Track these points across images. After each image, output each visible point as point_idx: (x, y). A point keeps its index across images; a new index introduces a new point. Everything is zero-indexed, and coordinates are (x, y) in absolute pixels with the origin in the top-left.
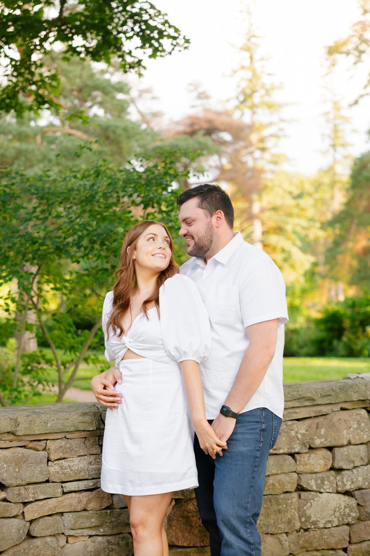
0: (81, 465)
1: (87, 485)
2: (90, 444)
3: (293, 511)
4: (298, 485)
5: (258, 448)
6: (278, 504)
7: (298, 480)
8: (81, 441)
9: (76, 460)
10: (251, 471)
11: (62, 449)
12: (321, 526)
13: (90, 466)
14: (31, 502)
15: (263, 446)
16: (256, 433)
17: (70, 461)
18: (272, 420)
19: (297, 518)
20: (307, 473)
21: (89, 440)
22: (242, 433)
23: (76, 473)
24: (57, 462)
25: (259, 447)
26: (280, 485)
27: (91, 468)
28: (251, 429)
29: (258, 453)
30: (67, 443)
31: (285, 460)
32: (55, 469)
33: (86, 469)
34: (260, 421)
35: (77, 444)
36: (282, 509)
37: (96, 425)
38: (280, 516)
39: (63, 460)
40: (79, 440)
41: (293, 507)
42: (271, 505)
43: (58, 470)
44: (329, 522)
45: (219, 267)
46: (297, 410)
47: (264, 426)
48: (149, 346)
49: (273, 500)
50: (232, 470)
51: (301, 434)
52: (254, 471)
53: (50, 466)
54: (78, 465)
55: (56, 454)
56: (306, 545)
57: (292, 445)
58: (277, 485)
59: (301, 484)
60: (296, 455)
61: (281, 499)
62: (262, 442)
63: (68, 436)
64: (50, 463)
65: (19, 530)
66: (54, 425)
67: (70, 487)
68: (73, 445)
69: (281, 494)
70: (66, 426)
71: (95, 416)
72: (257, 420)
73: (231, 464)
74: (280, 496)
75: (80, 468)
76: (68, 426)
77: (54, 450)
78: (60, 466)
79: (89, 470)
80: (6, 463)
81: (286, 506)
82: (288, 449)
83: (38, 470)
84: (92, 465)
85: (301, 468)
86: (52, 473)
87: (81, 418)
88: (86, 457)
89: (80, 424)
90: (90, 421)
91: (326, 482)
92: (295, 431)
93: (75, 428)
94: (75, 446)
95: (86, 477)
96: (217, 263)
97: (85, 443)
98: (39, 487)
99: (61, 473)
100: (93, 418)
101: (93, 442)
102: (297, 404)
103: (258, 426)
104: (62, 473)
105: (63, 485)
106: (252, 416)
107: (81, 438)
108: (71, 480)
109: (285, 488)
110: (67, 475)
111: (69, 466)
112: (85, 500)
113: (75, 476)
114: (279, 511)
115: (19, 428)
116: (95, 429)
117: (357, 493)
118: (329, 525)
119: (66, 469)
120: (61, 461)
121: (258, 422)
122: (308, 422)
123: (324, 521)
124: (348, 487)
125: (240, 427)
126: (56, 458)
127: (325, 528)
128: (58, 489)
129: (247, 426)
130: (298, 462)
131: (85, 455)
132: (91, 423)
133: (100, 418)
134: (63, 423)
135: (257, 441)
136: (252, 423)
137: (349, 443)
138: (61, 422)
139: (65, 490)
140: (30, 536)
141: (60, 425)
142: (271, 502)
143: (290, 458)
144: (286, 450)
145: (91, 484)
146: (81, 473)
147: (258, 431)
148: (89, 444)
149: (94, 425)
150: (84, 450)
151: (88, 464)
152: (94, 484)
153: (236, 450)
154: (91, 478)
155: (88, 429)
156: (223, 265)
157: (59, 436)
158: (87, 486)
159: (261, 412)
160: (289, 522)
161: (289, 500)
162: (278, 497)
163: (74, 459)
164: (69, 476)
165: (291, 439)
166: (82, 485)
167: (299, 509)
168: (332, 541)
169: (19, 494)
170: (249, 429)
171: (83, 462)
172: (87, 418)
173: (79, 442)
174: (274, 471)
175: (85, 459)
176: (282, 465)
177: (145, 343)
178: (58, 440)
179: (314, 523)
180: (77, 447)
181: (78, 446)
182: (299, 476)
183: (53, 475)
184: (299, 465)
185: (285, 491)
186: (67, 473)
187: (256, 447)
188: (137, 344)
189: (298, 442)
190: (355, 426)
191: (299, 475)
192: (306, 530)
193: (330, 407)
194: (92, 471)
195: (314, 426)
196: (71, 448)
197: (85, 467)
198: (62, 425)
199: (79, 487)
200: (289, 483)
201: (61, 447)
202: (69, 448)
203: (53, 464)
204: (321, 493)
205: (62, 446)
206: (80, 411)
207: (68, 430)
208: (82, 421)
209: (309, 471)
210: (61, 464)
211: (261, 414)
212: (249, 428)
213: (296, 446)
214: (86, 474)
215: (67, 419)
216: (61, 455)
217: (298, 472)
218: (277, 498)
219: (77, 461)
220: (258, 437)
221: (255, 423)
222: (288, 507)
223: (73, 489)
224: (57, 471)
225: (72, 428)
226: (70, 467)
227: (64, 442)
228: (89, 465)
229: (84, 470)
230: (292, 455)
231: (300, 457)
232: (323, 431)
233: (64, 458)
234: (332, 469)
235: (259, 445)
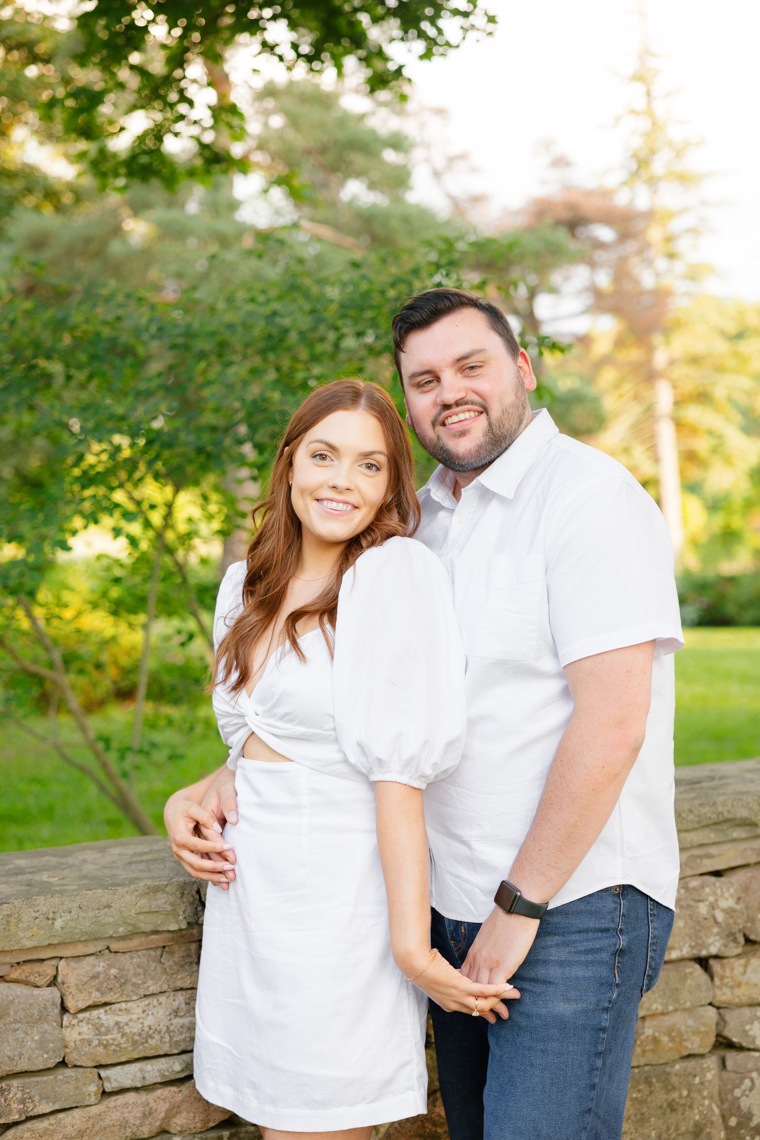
0: (150, 1021)
1: (168, 1070)
2: (175, 963)
3: (707, 1102)
4: (719, 1035)
5: (606, 1005)
6: (669, 1088)
7: (717, 1024)
8: (150, 955)
9: (136, 1008)
10: (586, 1068)
11: (97, 981)
13: (175, 1021)
14: (16, 1124)
15: (618, 996)
16: (601, 963)
17: (121, 1010)
18: (646, 921)
19: (717, 1119)
20: (740, 1006)
21: (172, 953)
22: (561, 964)
23: (135, 1043)
24: (86, 1015)
25: (610, 1002)
26: (672, 1040)
27: (179, 1026)
28: (587, 952)
29: (605, 1016)
30: (110, 966)
31: (684, 978)
32: (80, 1034)
33: (164, 1029)
34: (612, 925)
35: (139, 966)
36: (677, 1100)
37: (185, 918)
38: (673, 1118)
39: (102, 1010)
40: (144, 955)
41: (705, 1093)
42: (651, 1092)
43: (88, 1034)
45: (494, 505)
46: (713, 850)
47: (623, 941)
48: (300, 730)
49: (654, 1080)
50: (532, 1065)
51: (723, 910)
52: (593, 1069)
53: (67, 1027)
54: (141, 1021)
55: (81, 996)
57: (701, 938)
58: (665, 1039)
59: (727, 1033)
60: (712, 962)
61: (676, 1075)
62: (618, 985)
63: (114, 946)
64: (66, 1018)
66: (72, 924)
67: (119, 1080)
68: (129, 970)
69: (674, 1062)
70: (105, 924)
71: (183, 894)
72: (605, 924)
73: (530, 1048)
74: (673, 1067)
75: (146, 1029)
76: (109, 923)
77: (77, 985)
78: (94, 1025)
79: (173, 1031)
81: (690, 1092)
82: (692, 947)
83: (33, 1040)
84: (181, 1017)
85: (724, 994)
86: (72, 1044)
87: (143, 902)
88: (162, 999)
89: (142, 917)
90: (169, 908)
92: (707, 903)
93: (130, 928)
94: (132, 972)
95: (166, 1049)
96: (487, 495)
97: (162, 960)
98: (38, 1082)
99: (96, 1042)
100: (178, 901)
101: (183, 957)
102: (710, 837)
103: (606, 941)
104: (100, 1044)
105: (103, 1073)
106: (590, 913)
107: (152, 948)
108: (123, 1059)
109: (686, 1048)
110: (113, 1047)
111: (117, 1023)
112: (163, 1108)
113: (133, 1051)
114: (672, 1107)
116: (184, 926)
119: (108, 1031)
120: (95, 1013)
121: (607, 930)
122: (740, 877)
125: (557, 945)
126: (82, 1005)
128: (90, 1084)
129: (575, 941)
130: (717, 981)
131: (161, 992)
132: (174, 913)
133: (198, 897)
134: (96, 917)
135: (603, 984)
136: (590, 935)
138: (90, 914)
139: (108, 1087)
141: (87, 924)
142: (650, 1084)
143: (697, 969)
144: (686, 951)
145: (177, 1067)
146: (150, 1040)
147: (605, 956)
148: (171, 963)
149: (181, 917)
150: (160, 979)
151: (170, 1014)
152: (184, 1066)
153: (543, 1011)
154: (176, 1051)
155: (165, 929)
156: (503, 500)
157: (91, 949)
158: (167, 1074)
159: (616, 903)
160: (697, 1132)
161: (695, 1076)
162: (668, 1069)
163: (130, 1004)
164: (118, 1049)
165: (699, 923)
166: (153, 1071)
167: (722, 1097)
170: (580, 952)
171: (155, 1011)
172: (162, 901)
173: (144, 960)
174: (658, 1007)
175: (160, 1004)
176: (677, 989)
177: (290, 721)
178: (87, 959)
180: (139, 974)
181: (140, 971)
182: (720, 1014)
183: (76, 1048)
184: (720, 988)
185: (685, 1053)
186: (111, 1042)
187: (599, 1001)
188: (272, 721)
189: (716, 930)
191: (722, 1011)
194: (181, 1033)
196: (121, 977)
197: (161, 1025)
198: (92, 923)
199: (144, 1078)
200: (697, 1033)
201: (95, 977)
202: (115, 977)
203: (75, 1022)
205: (99, 973)
206: (142, 884)
207: (111, 933)
208: (147, 909)
209: (745, 1000)
210: (96, 1021)
211: (615, 909)
212: (582, 949)
213: (711, 940)
214: (165, 1042)
215: (106, 907)
216: (96, 997)
217: (717, 1004)
218: (665, 1072)
219: (140, 1011)
220: (604, 971)
221: (600, 934)
222: (694, 1095)
223: (128, 1084)
224: (87, 1037)
225: (121, 929)
226: (120, 1028)
227: (102, 964)
228: (172, 1016)
229: (159, 1033)
230: (703, 962)
231: (723, 967)
233: (106, 1004)
235: (609, 995)
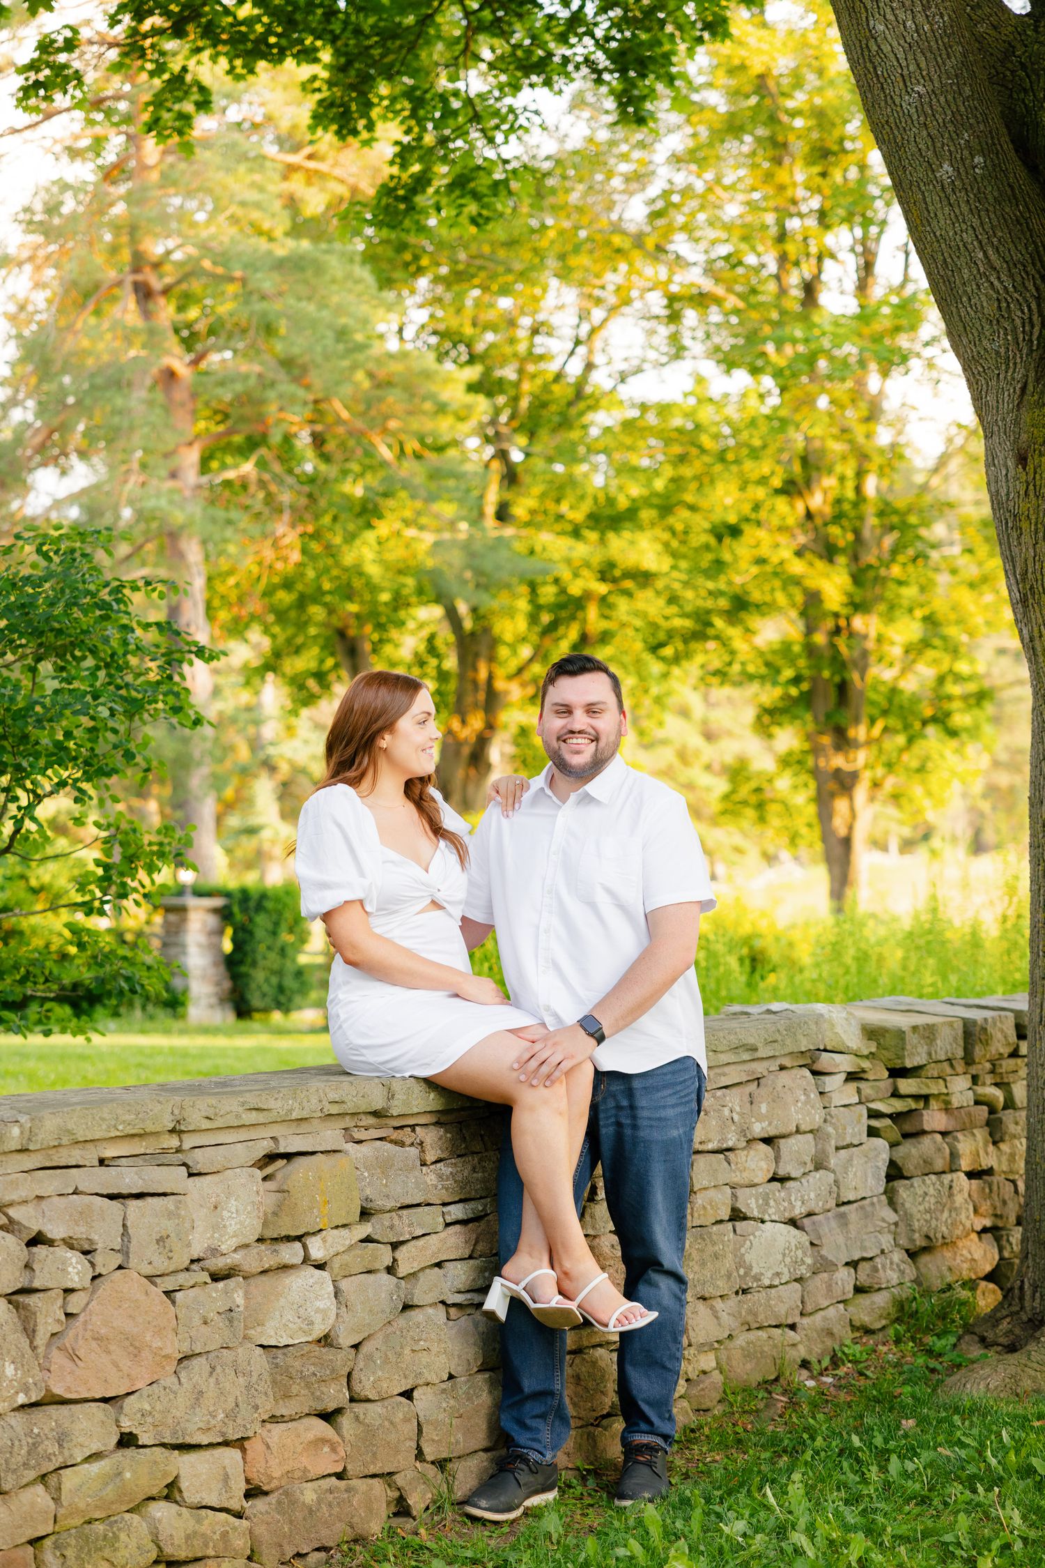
0: (465, 1173)
2: (471, 1133)
3: (730, 1255)
4: (732, 1208)
6: (714, 1244)
7: (731, 1200)
11: (441, 1142)
12: (767, 1282)
13: (474, 1175)
14: (407, 1241)
17: (451, 1164)
19: (735, 1269)
20: (742, 1186)
21: (468, 1126)
23: (460, 1188)
24: (433, 1167)
26: (711, 1208)
27: (476, 1179)
31: (714, 1163)
32: (431, 1181)
33: (471, 1180)
36: (718, 1252)
42: (704, 1245)
43: (435, 1181)
44: (778, 1274)
46: (726, 1069)
49: (705, 1237)
51: (736, 1113)
53: (426, 1175)
54: (461, 1172)
55: (432, 1153)
56: (749, 1318)
57: (724, 1134)
58: (708, 1208)
59: (738, 1205)
60: (729, 1153)
61: (715, 1234)
64: (424, 1168)
65: (391, 1294)
67: (454, 1214)
69: (713, 1224)
74: (713, 1228)
75: (465, 1178)
79: (474, 1182)
80: (367, 1169)
82: (718, 1141)
83: (410, 1182)
84: (476, 1173)
85: (736, 1177)
86: (428, 1188)
88: (468, 1158)
91: (772, 1203)
92: (729, 1108)
95: (473, 1194)
97: (463, 1131)
98: (414, 1213)
99: (440, 1187)
102: (731, 1058)
104: (442, 1188)
105: (446, 1209)
107: (459, 1122)
108: (456, 1199)
109: (718, 1215)
110: (449, 1190)
111: (450, 1173)
112: (473, 1237)
113: (459, 1193)
114: (716, 1256)
115: (395, 1102)
117: (806, 1221)
118: (776, 1282)
119: (445, 1179)
120: (438, 1166)
122: (734, 1090)
123: (769, 1274)
124: (799, 1210)
126: (432, 1159)
127: (771, 1287)
128: (438, 1217)
130: (733, 1166)
131: (465, 1155)
137: (798, 1131)
139: (448, 1220)
140: (407, 1307)
142: (703, 1240)
144: (715, 1144)
145: (479, 1208)
146: (467, 1187)
148: (469, 1133)
151: (472, 1170)
152: (482, 1207)
154: (477, 1197)
158: (475, 1212)
160: (729, 1276)
161: (723, 1236)
163: (456, 1160)
164: (451, 1192)
165: (724, 1122)
166: (469, 1210)
167: (735, 1252)
168: (782, 1309)
169: (392, 1227)
171: (467, 1166)
174: (705, 1183)
175: (469, 1161)
179: (757, 1278)
180: (459, 1139)
181: (459, 1137)
182: (733, 1193)
183: (430, 1191)
184: (734, 1173)
185: (717, 1219)
186: (448, 1186)
189: (733, 1128)
190: (803, 1098)
191: (735, 1190)
192: (745, 1291)
193: (765, 1064)
195: (747, 1099)
196: (452, 1140)
197: (470, 1177)
199: (466, 1213)
200: (722, 1204)
201: (441, 1139)
202: (450, 1139)
203: (427, 1171)
204: (763, 1222)
205: (442, 1136)
209: (747, 1182)
210: (438, 1172)
213: (729, 1136)
214: (472, 1190)
216: (440, 1154)
217: (732, 1184)
218: (709, 1231)
219: (461, 1165)
223: (460, 1216)
224: (433, 1183)
226: (452, 1176)
227: (442, 1130)
230: (725, 1153)
231: (736, 1156)
232: (764, 1108)
233: (444, 1160)
234: (773, 1179)
